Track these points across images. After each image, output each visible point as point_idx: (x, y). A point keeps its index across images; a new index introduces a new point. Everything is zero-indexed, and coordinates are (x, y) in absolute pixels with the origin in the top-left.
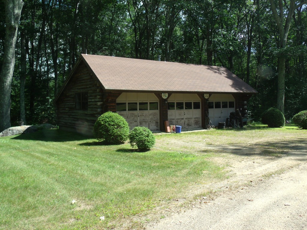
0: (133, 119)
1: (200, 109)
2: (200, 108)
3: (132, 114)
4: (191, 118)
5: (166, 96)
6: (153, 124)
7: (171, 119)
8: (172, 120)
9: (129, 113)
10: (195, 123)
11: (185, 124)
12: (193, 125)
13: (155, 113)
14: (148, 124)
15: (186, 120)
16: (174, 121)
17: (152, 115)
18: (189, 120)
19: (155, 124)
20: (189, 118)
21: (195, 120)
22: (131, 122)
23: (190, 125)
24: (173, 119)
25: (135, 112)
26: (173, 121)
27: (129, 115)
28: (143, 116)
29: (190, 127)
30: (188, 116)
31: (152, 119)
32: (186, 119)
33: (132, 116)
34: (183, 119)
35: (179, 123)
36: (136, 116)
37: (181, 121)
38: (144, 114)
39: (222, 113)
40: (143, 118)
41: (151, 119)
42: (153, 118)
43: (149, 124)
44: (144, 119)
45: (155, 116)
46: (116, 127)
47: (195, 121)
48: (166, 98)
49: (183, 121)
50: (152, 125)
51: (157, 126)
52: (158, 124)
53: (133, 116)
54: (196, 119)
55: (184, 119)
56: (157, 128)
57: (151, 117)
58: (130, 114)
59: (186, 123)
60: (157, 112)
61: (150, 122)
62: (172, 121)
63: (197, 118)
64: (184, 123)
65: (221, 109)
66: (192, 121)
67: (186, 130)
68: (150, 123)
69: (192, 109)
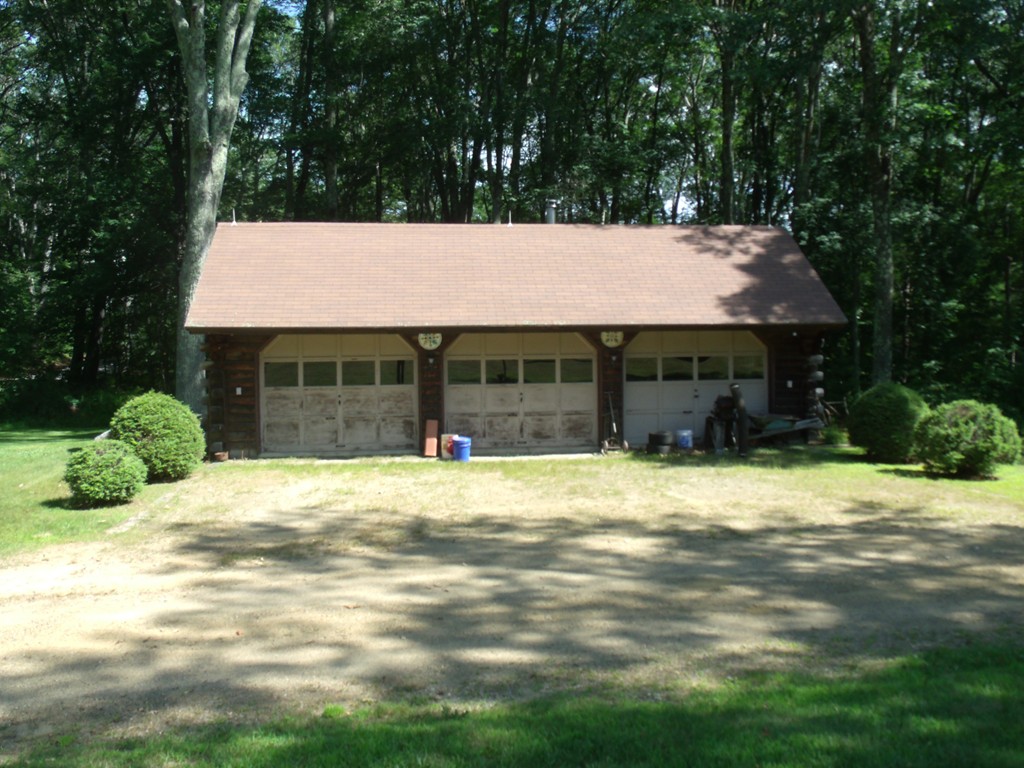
0: (323, 410)
1: (589, 384)
2: (591, 381)
3: (319, 395)
4: (552, 414)
5: (434, 342)
6: (392, 427)
7: (464, 414)
8: (466, 418)
9: (308, 392)
10: (570, 429)
11: (521, 430)
12: (559, 437)
13: (403, 393)
14: (374, 426)
15: (529, 419)
16: (478, 420)
17: (389, 400)
18: (540, 420)
19: (402, 429)
20: (540, 414)
21: (569, 420)
22: (314, 419)
23: (548, 437)
24: (475, 415)
25: (328, 391)
26: (472, 419)
27: (309, 398)
28: (359, 401)
29: (545, 443)
30: (539, 407)
31: (392, 412)
32: (527, 414)
33: (319, 402)
34: (514, 415)
35: (497, 427)
36: (332, 402)
37: (505, 421)
38: (362, 398)
39: (696, 397)
40: (357, 407)
41: (386, 412)
42: (394, 410)
43: (378, 428)
44: (359, 413)
45: (399, 404)
46: (138, 434)
47: (568, 425)
48: (434, 346)
49: (515, 422)
50: (388, 432)
51: (410, 436)
52: (412, 429)
53: (323, 401)
54: (574, 417)
55: (521, 417)
56: (411, 442)
57: (385, 406)
58: (312, 395)
59: (528, 430)
60: (411, 390)
61: (384, 420)
62: (467, 421)
63: (577, 413)
64: (518, 429)
65: (696, 382)
66: (557, 423)
67: (526, 451)
68: (382, 424)
69: (553, 381)
